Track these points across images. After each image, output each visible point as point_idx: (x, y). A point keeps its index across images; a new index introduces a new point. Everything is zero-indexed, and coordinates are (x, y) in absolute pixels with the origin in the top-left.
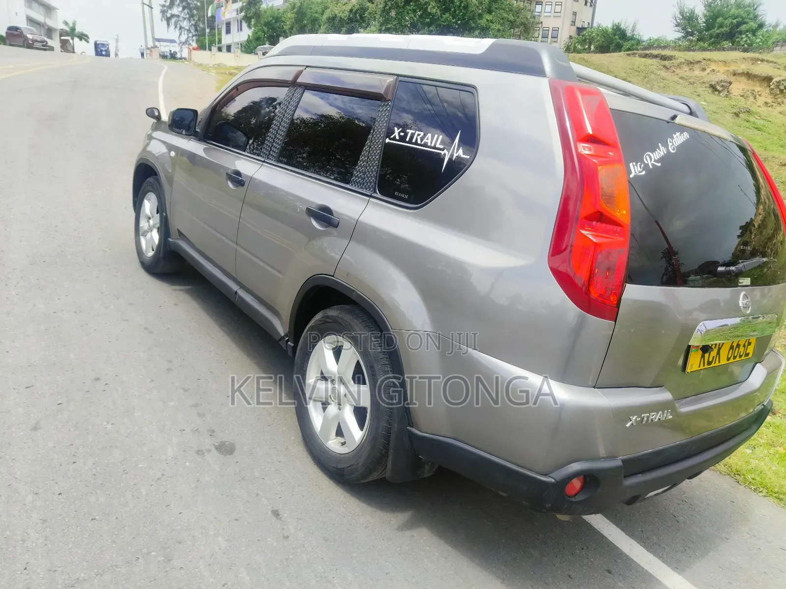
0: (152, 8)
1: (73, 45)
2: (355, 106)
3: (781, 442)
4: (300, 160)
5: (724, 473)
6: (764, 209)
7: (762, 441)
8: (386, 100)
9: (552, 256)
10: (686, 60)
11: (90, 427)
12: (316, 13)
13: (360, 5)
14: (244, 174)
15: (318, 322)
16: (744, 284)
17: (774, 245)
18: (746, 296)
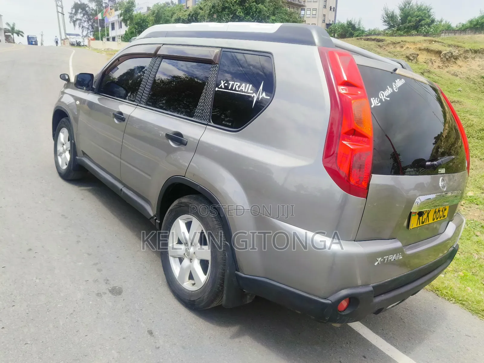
0: (64, 14)
1: (14, 38)
2: (194, 70)
3: (461, 269)
4: (161, 105)
5: (429, 290)
6: (449, 127)
7: (451, 269)
8: (215, 64)
9: (325, 158)
10: (391, 42)
11: (24, 282)
12: (168, 16)
13: (194, 11)
14: (125, 114)
15: (176, 207)
16: (442, 172)
17: (456, 148)
18: (443, 180)
